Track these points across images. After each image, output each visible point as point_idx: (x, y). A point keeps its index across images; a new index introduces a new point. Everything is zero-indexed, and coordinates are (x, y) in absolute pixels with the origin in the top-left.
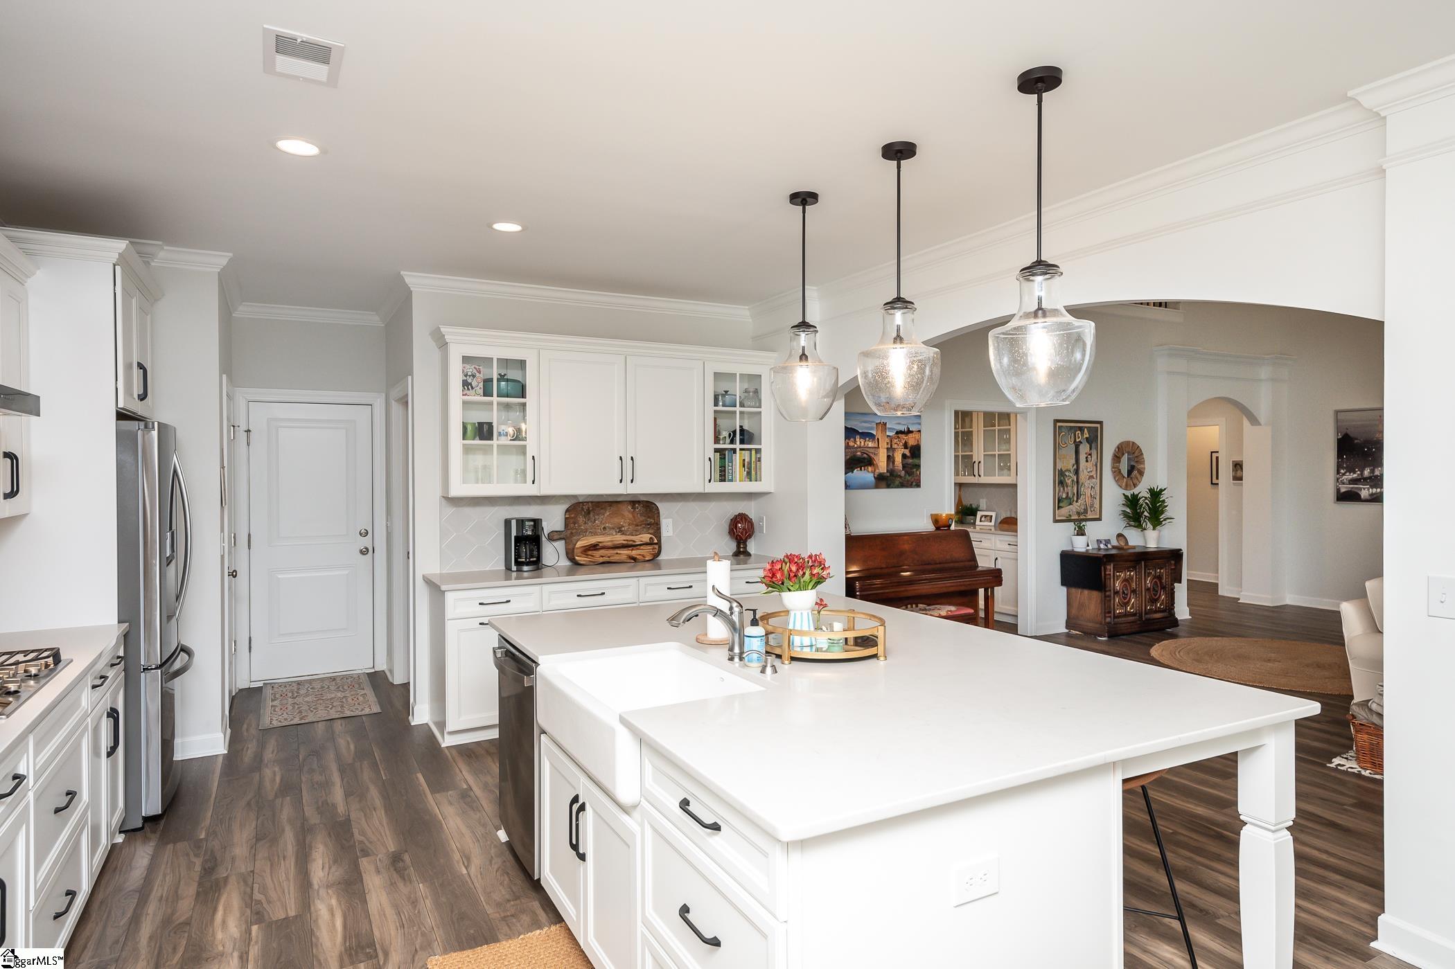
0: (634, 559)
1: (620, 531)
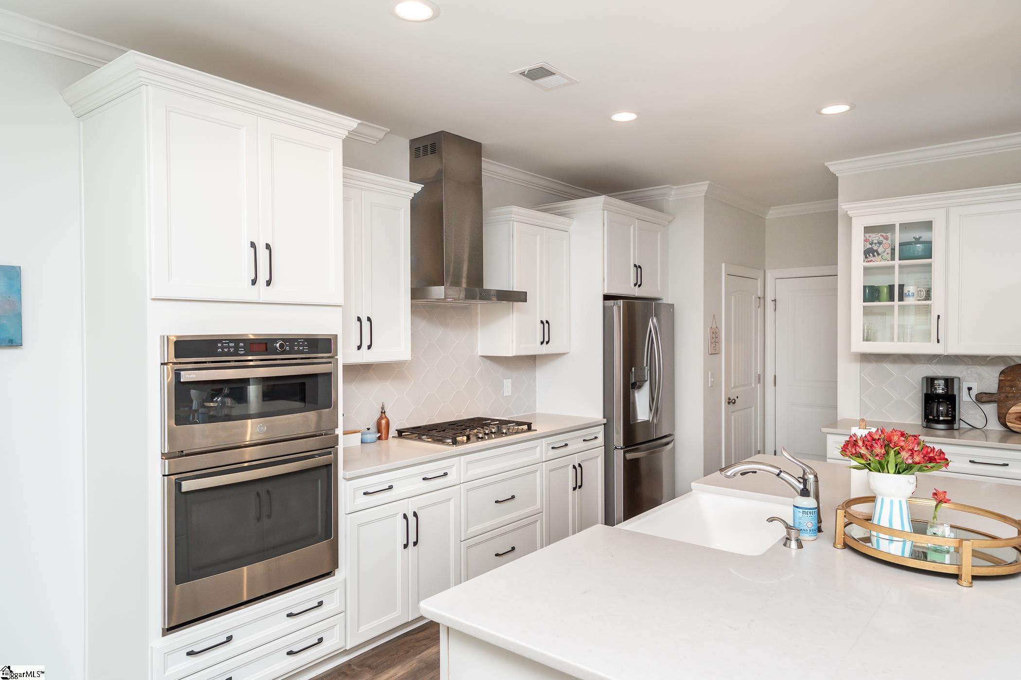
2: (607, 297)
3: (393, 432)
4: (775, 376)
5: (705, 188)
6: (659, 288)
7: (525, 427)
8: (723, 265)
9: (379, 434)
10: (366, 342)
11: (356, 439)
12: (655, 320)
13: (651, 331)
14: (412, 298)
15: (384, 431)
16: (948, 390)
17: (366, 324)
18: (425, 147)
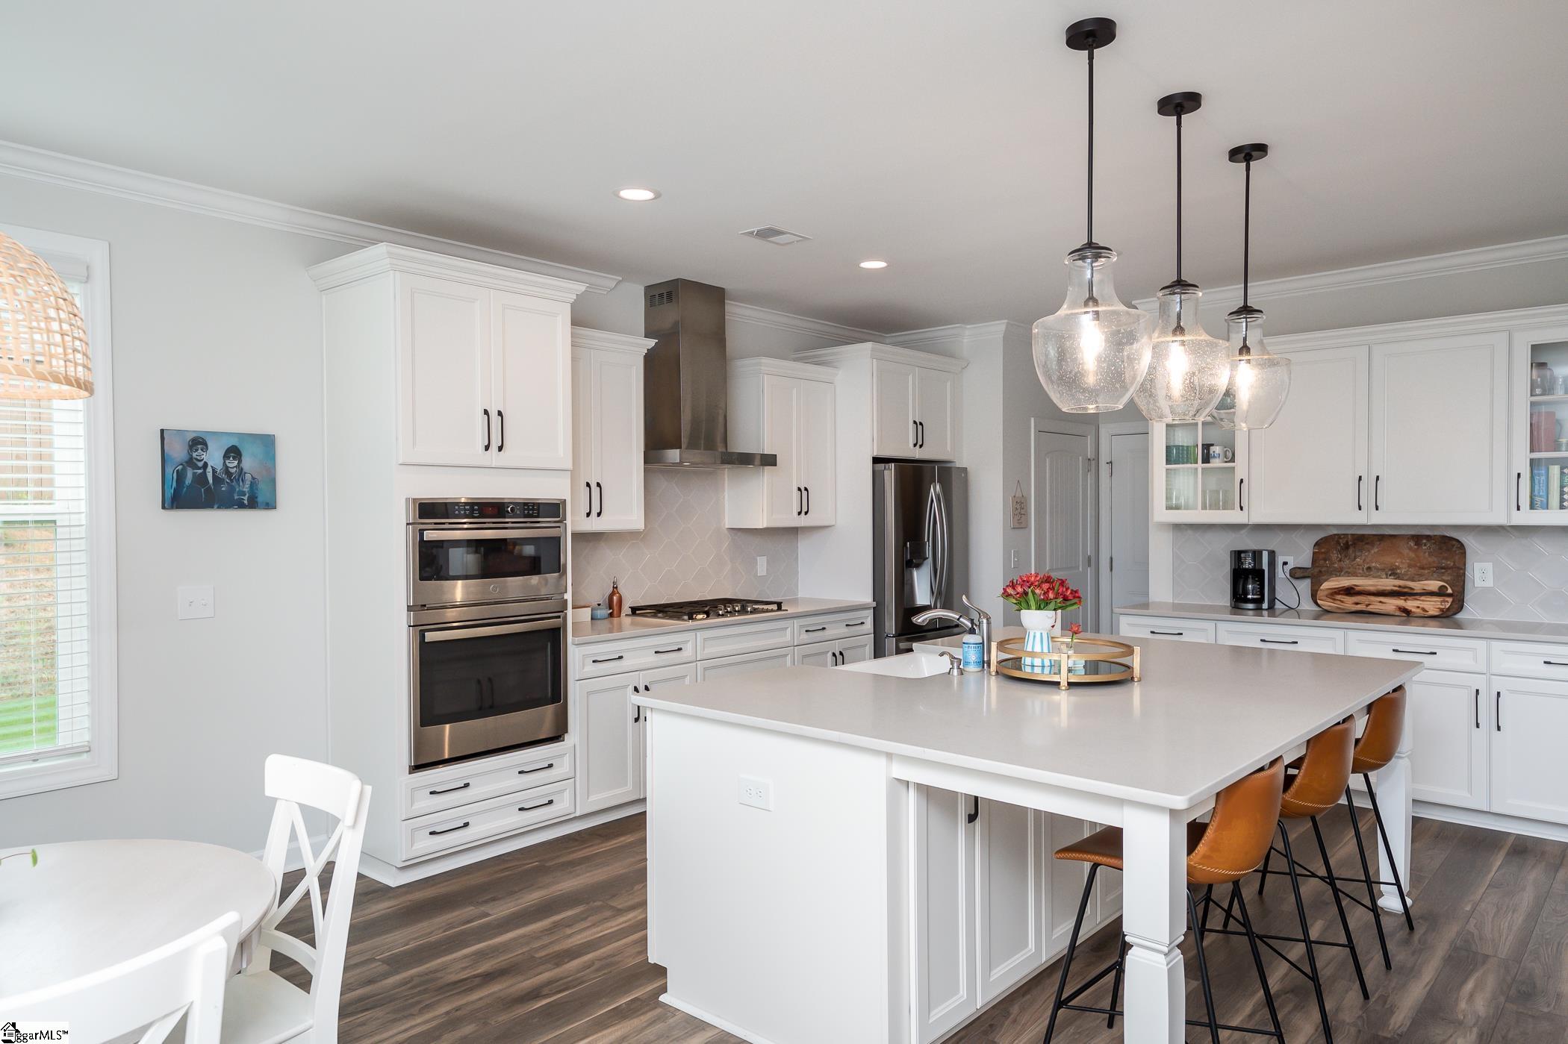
0: (1407, 612)
1: (1393, 573)
2: (876, 460)
3: (626, 609)
4: (1111, 559)
5: (1003, 327)
6: (949, 449)
7: (775, 607)
8: (1032, 419)
9: (611, 611)
10: (595, 509)
11: (586, 614)
12: (938, 487)
13: (932, 501)
14: (646, 462)
15: (615, 608)
16: (1255, 564)
17: (595, 491)
18: (661, 295)
